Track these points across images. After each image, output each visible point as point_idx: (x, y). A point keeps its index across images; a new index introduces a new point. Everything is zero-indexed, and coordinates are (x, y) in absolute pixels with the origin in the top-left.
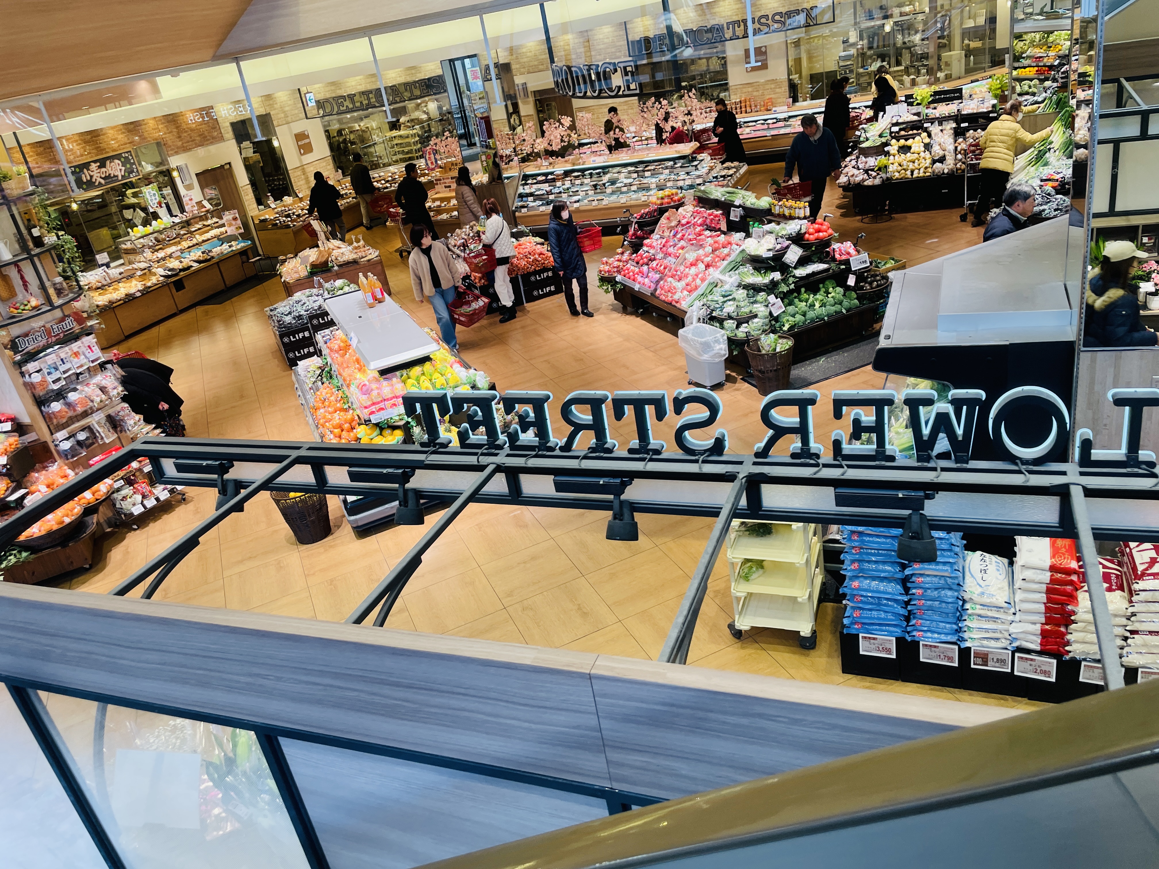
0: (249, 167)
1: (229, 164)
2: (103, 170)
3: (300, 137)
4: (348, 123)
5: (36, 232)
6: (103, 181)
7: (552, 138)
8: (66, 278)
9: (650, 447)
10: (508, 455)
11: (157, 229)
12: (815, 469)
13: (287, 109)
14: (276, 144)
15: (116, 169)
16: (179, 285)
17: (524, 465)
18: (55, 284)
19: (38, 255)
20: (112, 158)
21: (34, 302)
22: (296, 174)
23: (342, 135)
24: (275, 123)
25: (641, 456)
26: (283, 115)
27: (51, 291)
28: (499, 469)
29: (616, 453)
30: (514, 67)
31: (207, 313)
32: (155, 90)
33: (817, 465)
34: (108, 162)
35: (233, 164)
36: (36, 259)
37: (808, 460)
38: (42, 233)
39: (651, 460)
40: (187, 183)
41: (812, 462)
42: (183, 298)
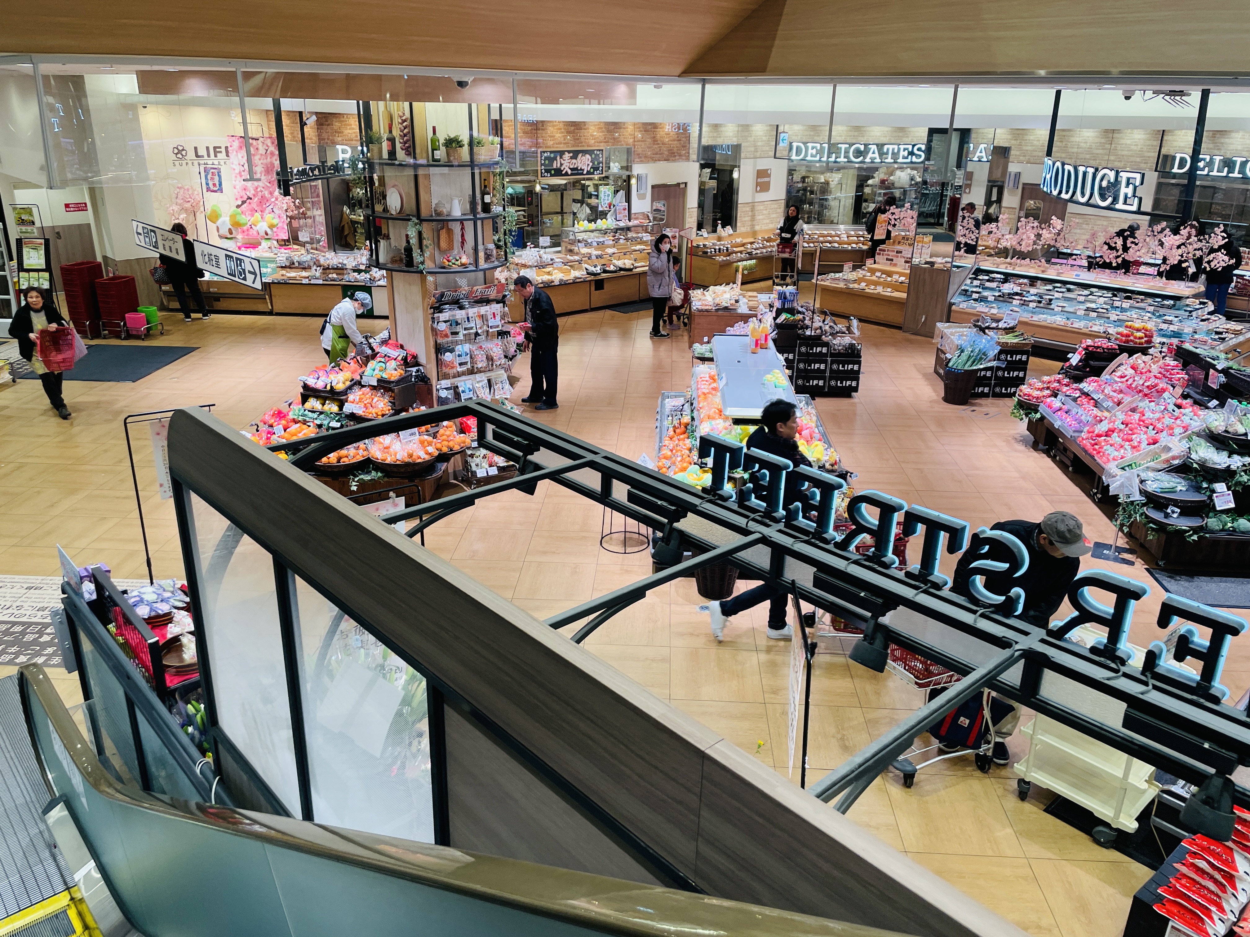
0: (702, 192)
1: (686, 183)
2: (574, 161)
3: (762, 174)
4: (816, 172)
5: (487, 199)
6: (569, 172)
7: (1024, 237)
8: (498, 247)
9: (930, 578)
10: (780, 531)
11: (600, 227)
12: (1111, 674)
13: (759, 144)
14: (735, 175)
15: (584, 163)
16: (599, 284)
17: (789, 546)
18: (486, 249)
19: (482, 219)
20: (585, 152)
21: (464, 260)
22: (744, 209)
23: (804, 182)
24: (743, 155)
25: (917, 583)
26: (752, 149)
27: (481, 255)
28: (764, 540)
29: (893, 572)
30: (1013, 152)
31: (613, 317)
32: (632, 95)
33: (1116, 671)
34: (580, 155)
35: (688, 185)
36: (479, 223)
37: (1109, 662)
38: (492, 202)
39: (926, 592)
40: (642, 192)
41: (1113, 665)
42: (598, 298)
